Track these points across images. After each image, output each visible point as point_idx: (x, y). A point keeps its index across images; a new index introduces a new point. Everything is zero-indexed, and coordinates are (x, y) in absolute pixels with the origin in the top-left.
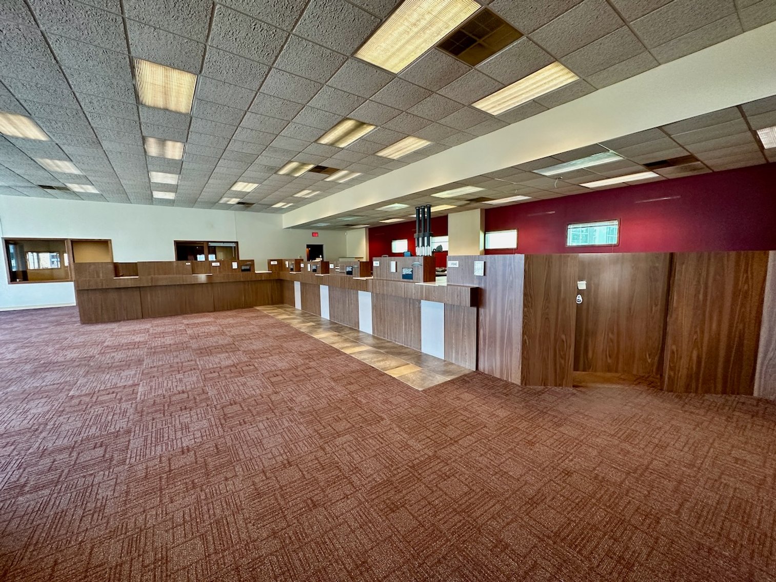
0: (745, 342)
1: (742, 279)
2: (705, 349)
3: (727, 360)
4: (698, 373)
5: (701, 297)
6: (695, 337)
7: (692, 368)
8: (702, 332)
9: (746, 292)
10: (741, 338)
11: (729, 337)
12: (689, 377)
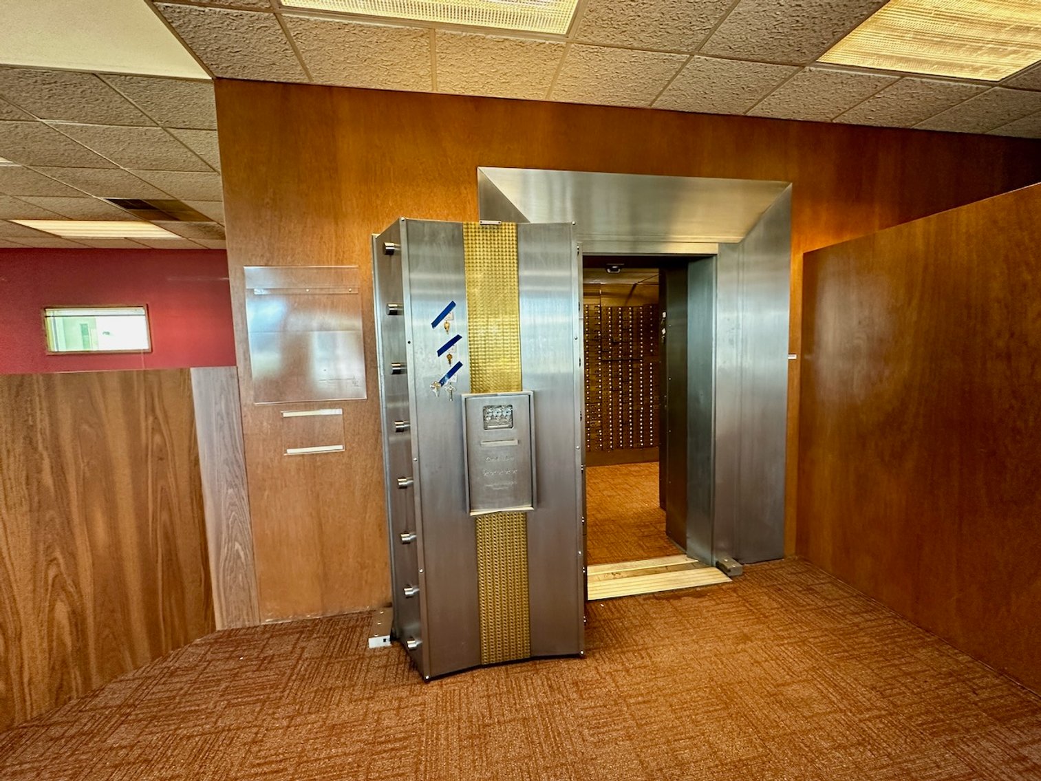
0: (179, 542)
1: (145, 423)
2: (88, 589)
3: (149, 591)
4: (81, 652)
5: (48, 479)
6: (52, 573)
7: (62, 644)
8: (72, 556)
9: (162, 449)
10: (169, 537)
11: (143, 545)
12: (59, 666)
